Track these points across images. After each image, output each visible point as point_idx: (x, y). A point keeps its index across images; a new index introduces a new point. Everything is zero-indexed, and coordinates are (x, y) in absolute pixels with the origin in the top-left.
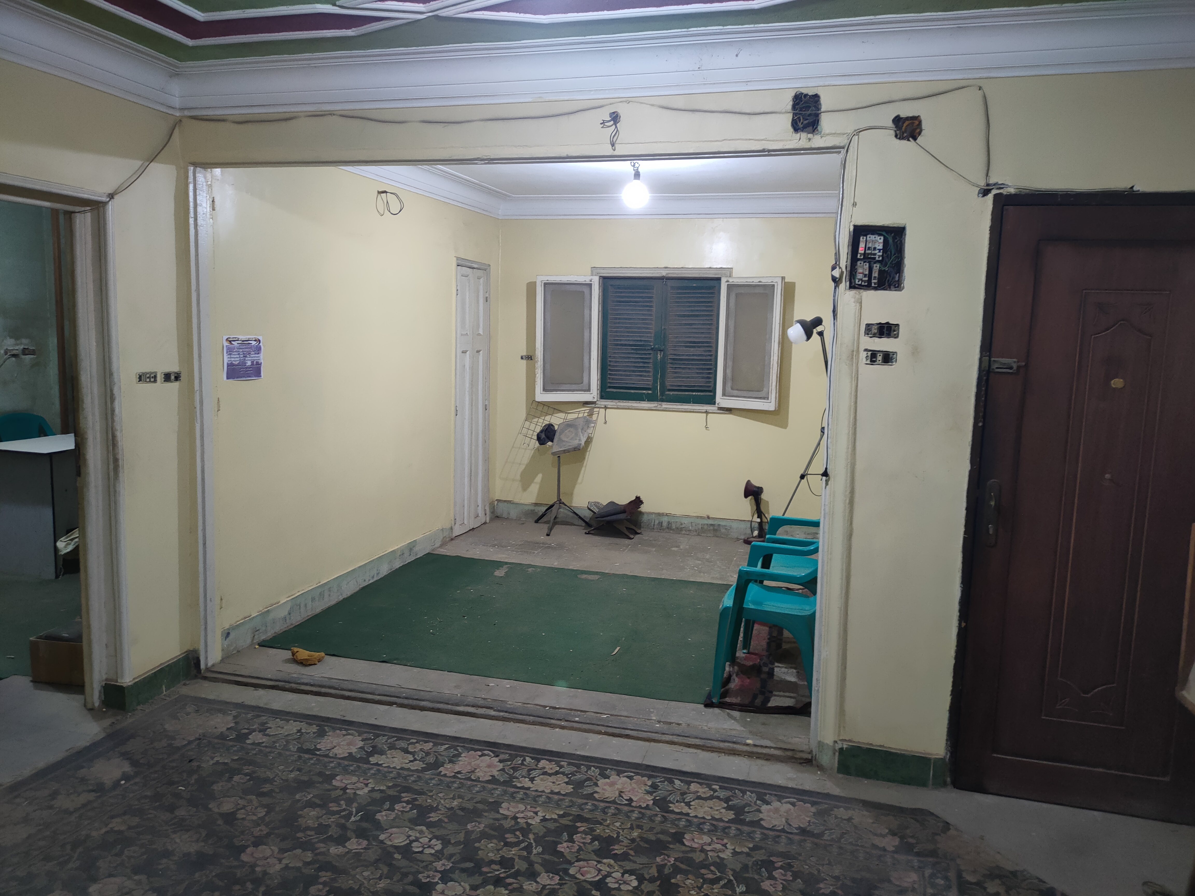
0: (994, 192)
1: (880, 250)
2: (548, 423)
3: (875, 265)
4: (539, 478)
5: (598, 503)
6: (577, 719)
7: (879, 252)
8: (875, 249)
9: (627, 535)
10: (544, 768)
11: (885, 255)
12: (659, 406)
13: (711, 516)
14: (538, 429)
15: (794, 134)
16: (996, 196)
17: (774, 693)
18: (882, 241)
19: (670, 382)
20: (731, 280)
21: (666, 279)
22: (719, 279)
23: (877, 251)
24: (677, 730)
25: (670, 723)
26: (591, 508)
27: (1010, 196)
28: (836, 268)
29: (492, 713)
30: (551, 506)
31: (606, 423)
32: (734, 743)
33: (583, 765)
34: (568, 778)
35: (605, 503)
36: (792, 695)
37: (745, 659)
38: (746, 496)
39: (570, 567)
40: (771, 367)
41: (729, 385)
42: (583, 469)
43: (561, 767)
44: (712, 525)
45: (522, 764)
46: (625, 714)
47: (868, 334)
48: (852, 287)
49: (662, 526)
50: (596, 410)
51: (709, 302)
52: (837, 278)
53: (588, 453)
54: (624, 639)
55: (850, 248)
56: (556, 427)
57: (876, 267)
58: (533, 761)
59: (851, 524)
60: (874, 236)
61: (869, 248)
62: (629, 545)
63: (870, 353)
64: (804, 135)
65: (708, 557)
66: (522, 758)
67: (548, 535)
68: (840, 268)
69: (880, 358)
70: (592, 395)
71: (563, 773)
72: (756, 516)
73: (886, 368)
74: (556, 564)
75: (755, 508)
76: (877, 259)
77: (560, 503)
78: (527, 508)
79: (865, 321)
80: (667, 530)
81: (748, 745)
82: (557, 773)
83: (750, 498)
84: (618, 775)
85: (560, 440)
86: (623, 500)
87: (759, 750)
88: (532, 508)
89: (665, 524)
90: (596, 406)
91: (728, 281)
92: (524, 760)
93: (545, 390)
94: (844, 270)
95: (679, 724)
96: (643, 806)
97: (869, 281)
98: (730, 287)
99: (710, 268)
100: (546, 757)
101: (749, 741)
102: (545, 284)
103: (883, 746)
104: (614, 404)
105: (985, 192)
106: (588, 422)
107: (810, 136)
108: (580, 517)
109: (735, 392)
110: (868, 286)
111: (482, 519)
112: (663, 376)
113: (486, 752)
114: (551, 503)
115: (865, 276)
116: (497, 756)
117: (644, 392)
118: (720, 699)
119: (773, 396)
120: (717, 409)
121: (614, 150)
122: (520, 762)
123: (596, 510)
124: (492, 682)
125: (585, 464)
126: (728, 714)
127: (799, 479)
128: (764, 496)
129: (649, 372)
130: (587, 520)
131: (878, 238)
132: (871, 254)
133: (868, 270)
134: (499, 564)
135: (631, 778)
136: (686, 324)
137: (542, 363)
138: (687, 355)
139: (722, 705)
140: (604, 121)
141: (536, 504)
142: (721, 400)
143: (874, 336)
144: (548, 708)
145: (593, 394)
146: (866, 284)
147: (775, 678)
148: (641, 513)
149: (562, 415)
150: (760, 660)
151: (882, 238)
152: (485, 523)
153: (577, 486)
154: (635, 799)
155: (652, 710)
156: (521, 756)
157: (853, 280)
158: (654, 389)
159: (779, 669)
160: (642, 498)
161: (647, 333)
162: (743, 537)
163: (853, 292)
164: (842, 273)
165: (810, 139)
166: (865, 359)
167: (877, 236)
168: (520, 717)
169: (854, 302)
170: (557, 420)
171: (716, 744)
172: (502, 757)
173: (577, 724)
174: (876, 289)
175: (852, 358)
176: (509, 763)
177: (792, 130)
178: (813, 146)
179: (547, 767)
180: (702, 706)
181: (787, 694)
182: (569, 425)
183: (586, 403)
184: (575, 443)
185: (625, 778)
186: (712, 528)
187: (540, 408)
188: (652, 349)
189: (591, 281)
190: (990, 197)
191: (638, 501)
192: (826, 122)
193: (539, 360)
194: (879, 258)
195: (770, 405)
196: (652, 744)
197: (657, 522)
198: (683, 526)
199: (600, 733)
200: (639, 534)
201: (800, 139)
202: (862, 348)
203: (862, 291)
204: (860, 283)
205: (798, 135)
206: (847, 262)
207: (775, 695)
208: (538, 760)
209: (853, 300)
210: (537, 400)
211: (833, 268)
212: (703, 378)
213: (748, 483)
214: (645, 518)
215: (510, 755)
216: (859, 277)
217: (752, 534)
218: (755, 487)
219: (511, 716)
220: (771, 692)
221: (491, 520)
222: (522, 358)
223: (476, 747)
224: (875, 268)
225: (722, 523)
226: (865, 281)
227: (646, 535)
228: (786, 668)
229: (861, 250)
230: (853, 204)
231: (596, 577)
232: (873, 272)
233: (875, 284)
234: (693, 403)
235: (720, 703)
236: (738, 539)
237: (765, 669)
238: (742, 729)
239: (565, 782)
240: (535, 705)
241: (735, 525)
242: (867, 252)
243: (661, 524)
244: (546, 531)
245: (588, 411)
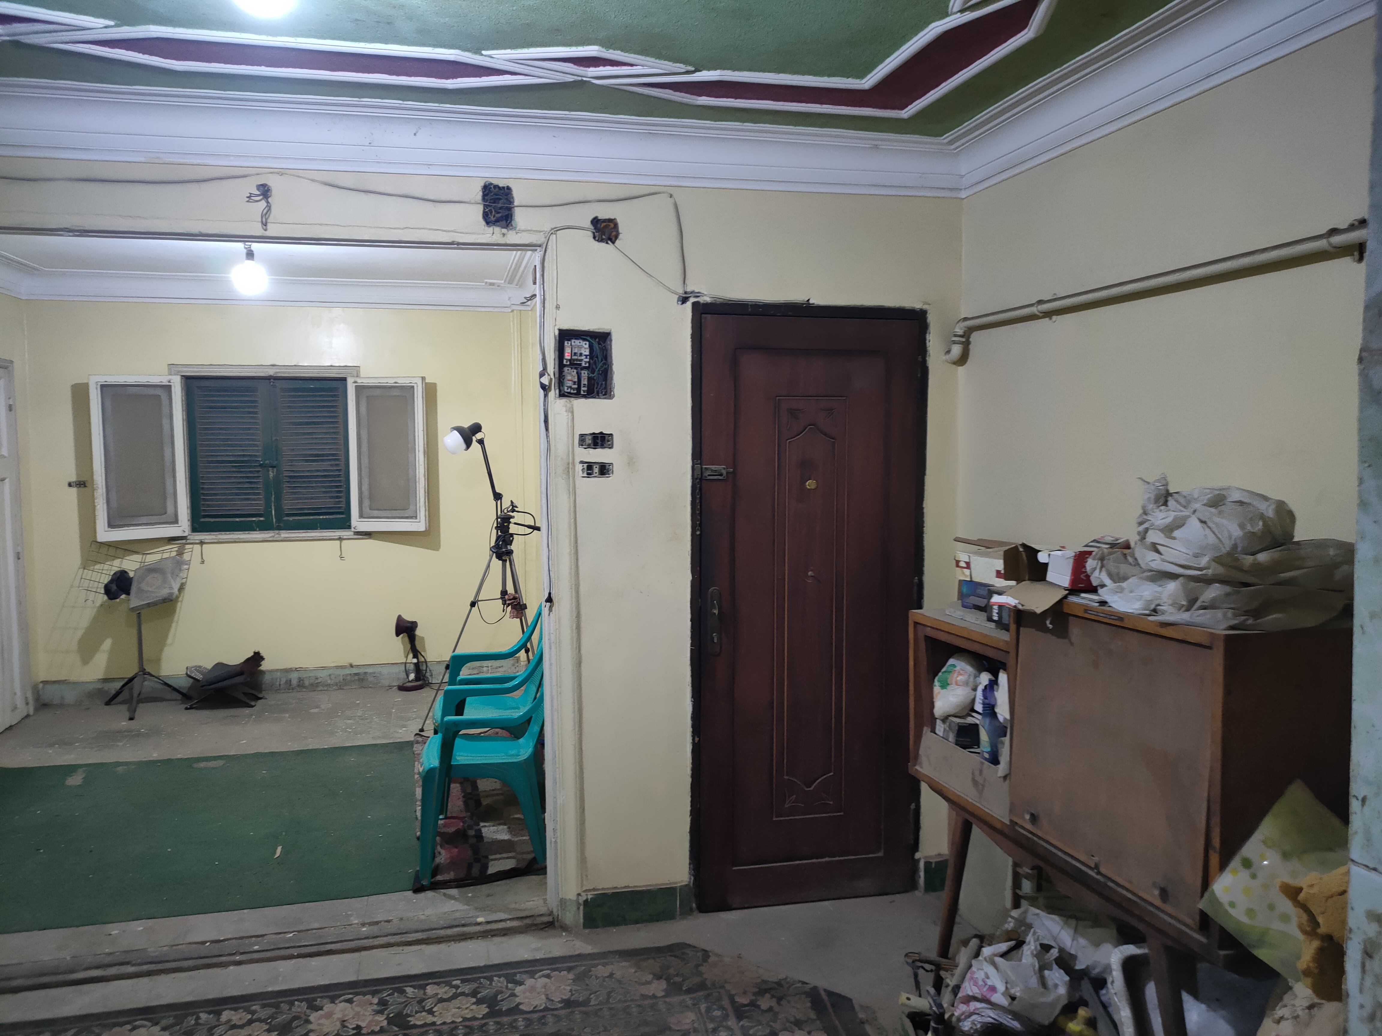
0: (692, 300)
1: (586, 356)
2: (117, 569)
3: (583, 372)
4: (107, 644)
5: (200, 667)
6: (256, 947)
7: (586, 358)
8: (581, 354)
9: (245, 703)
10: (230, 1020)
11: (591, 361)
12: (277, 536)
13: (354, 664)
14: (106, 579)
15: (486, 228)
16: (694, 304)
17: (491, 857)
18: (587, 346)
19: (287, 505)
20: (359, 381)
21: (274, 379)
22: (345, 379)
23: (583, 357)
24: (389, 928)
25: (377, 923)
26: (193, 675)
27: (706, 305)
28: (545, 375)
29: (130, 969)
30: (131, 680)
31: (203, 562)
32: (463, 925)
33: (282, 1002)
34: (267, 1024)
35: (209, 665)
36: (510, 855)
37: (445, 826)
38: (398, 635)
39: (179, 756)
40: (417, 480)
41: (366, 503)
42: (174, 625)
43: (253, 1013)
44: (356, 674)
45: (197, 1024)
46: (316, 925)
47: (582, 445)
48: (562, 395)
49: (291, 685)
50: (187, 546)
51: (332, 407)
52: (546, 386)
53: (179, 603)
54: (284, 833)
55: (557, 353)
56: (131, 574)
57: (585, 374)
58: (211, 1016)
59: (580, 651)
60: (579, 341)
61: (575, 354)
62: (252, 715)
63: (585, 465)
64: (497, 229)
65: (359, 713)
66: (194, 1017)
67: (131, 719)
68: (549, 375)
69: (596, 470)
70: (181, 529)
71: (259, 1020)
72: (411, 655)
73: (603, 480)
74: (155, 756)
75: (409, 646)
76: (583, 365)
77: (145, 674)
78: (91, 687)
79: (578, 432)
80: (298, 689)
81: (479, 924)
82: (250, 1022)
83: (401, 636)
84: (333, 1002)
85: (140, 590)
86: (236, 657)
87: (494, 926)
88: (99, 686)
89: (294, 682)
90: (188, 541)
91: (355, 382)
92: (198, 1018)
93: (111, 525)
94: (552, 376)
95: (388, 921)
96: (376, 1030)
97: (579, 389)
98: (360, 389)
99: (331, 366)
100: (229, 1006)
101: (480, 920)
102: (102, 386)
103: (628, 887)
104: (214, 537)
105: (684, 300)
106: (179, 563)
107: (504, 231)
108: (175, 689)
109: (376, 513)
110: (577, 394)
111: (22, 710)
112: (278, 499)
113: (137, 1023)
114: (130, 675)
115: (575, 382)
116: (157, 1024)
117: (254, 519)
118: (432, 878)
119: (422, 514)
120: (352, 533)
121: (266, 230)
122: (193, 1022)
123: (199, 677)
124: (115, 929)
125: (176, 619)
126: (445, 895)
127: (469, 607)
128: (418, 632)
129: (258, 494)
130: (184, 691)
131: (583, 343)
132: (577, 360)
133: (576, 377)
134: (71, 769)
135: (350, 1001)
136: (304, 434)
137: (104, 490)
138: (308, 471)
139: (435, 886)
140: (251, 194)
141: (105, 680)
142: (357, 523)
143: (589, 446)
144: (208, 944)
145: (183, 526)
146: (575, 392)
147: (485, 840)
148: (263, 672)
149: (138, 557)
150: (463, 822)
151: (587, 343)
152: (28, 716)
153: (166, 649)
154: (363, 1025)
155: (349, 913)
156: (192, 1015)
157: (561, 388)
158: (267, 514)
159: (486, 829)
160: (263, 654)
161: (250, 445)
162: (396, 683)
163: (563, 401)
164: (551, 380)
165: (504, 235)
166: (581, 472)
167: (581, 341)
168: (173, 965)
169: (566, 411)
170: (130, 564)
171: (442, 933)
172: (164, 1022)
173: (258, 954)
174: (585, 397)
175: (568, 471)
176: (178, 1027)
177: (484, 223)
178: (508, 242)
179: (234, 1018)
180: (410, 893)
181: (505, 855)
182: (152, 570)
183: (172, 540)
184: (164, 592)
185: (343, 1004)
186: (356, 678)
187: (104, 550)
188: (261, 465)
189: (169, 382)
190: (689, 305)
191: (257, 658)
192: (520, 217)
193: (100, 486)
194: (585, 364)
195: (419, 525)
196: (364, 953)
197: (284, 680)
198: (319, 681)
199: (292, 957)
200: (261, 698)
201: (493, 233)
202: (578, 460)
203: (572, 399)
204: (569, 391)
205: (491, 229)
206: (554, 368)
207: (492, 860)
208: (218, 1013)
209: (564, 409)
210: (99, 540)
211: (542, 375)
212: (332, 498)
213: (399, 618)
214: (267, 678)
215: (175, 1017)
216: (568, 385)
217: (408, 677)
218: (408, 622)
219: (160, 966)
220: (487, 857)
221: (37, 710)
222: (70, 485)
223: (121, 1020)
224: (583, 375)
225: (370, 670)
226: (574, 389)
227: (271, 699)
228: (493, 826)
229: (567, 356)
230: (557, 307)
231: (220, 763)
232: (582, 379)
233: (584, 391)
234: (321, 529)
235: (432, 883)
236: (391, 687)
237: (471, 833)
238: (466, 907)
239: (265, 1031)
240: (190, 943)
241: (385, 671)
242: (574, 357)
243: (289, 682)
244: (127, 715)
245: (176, 549)
